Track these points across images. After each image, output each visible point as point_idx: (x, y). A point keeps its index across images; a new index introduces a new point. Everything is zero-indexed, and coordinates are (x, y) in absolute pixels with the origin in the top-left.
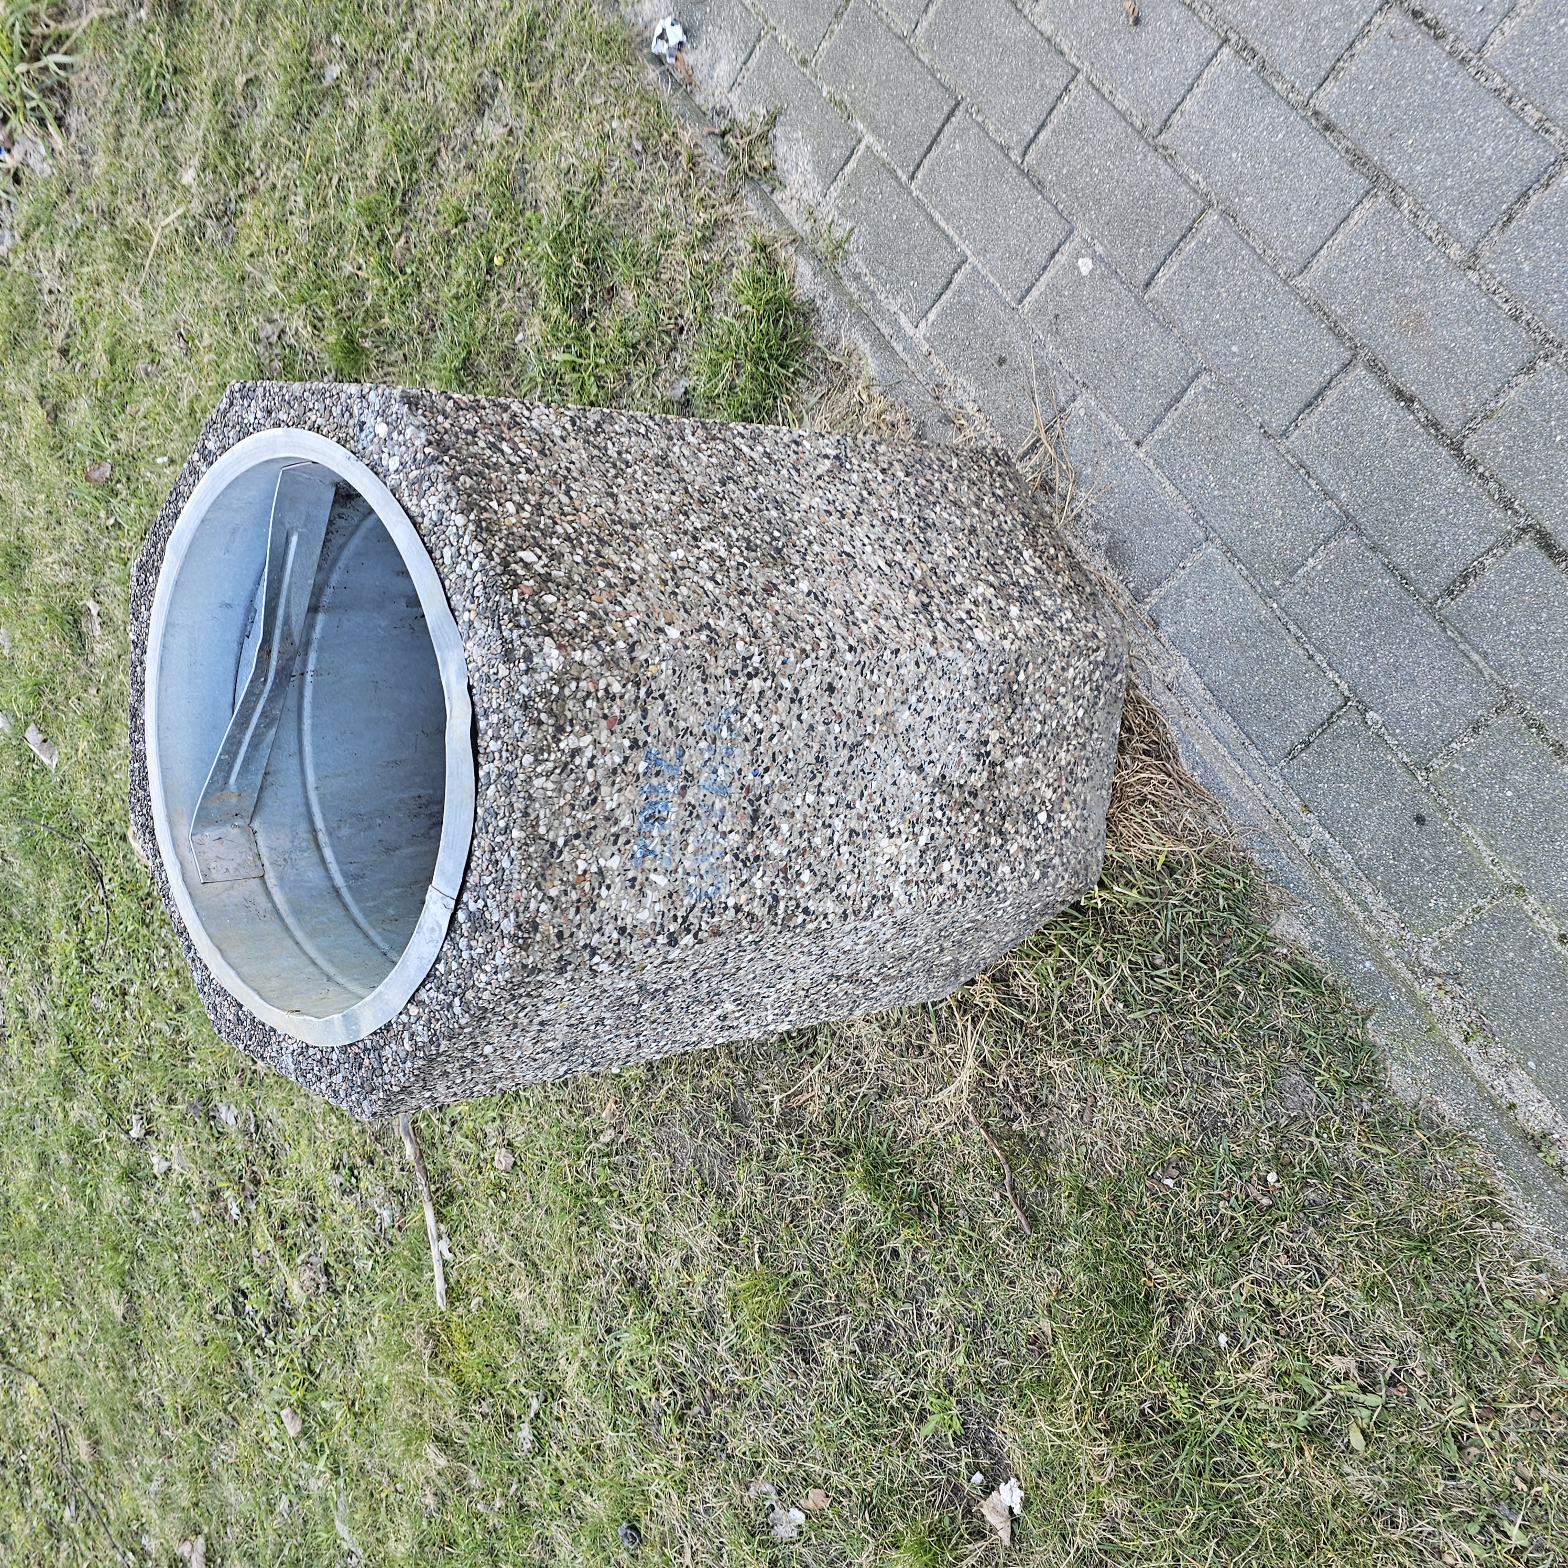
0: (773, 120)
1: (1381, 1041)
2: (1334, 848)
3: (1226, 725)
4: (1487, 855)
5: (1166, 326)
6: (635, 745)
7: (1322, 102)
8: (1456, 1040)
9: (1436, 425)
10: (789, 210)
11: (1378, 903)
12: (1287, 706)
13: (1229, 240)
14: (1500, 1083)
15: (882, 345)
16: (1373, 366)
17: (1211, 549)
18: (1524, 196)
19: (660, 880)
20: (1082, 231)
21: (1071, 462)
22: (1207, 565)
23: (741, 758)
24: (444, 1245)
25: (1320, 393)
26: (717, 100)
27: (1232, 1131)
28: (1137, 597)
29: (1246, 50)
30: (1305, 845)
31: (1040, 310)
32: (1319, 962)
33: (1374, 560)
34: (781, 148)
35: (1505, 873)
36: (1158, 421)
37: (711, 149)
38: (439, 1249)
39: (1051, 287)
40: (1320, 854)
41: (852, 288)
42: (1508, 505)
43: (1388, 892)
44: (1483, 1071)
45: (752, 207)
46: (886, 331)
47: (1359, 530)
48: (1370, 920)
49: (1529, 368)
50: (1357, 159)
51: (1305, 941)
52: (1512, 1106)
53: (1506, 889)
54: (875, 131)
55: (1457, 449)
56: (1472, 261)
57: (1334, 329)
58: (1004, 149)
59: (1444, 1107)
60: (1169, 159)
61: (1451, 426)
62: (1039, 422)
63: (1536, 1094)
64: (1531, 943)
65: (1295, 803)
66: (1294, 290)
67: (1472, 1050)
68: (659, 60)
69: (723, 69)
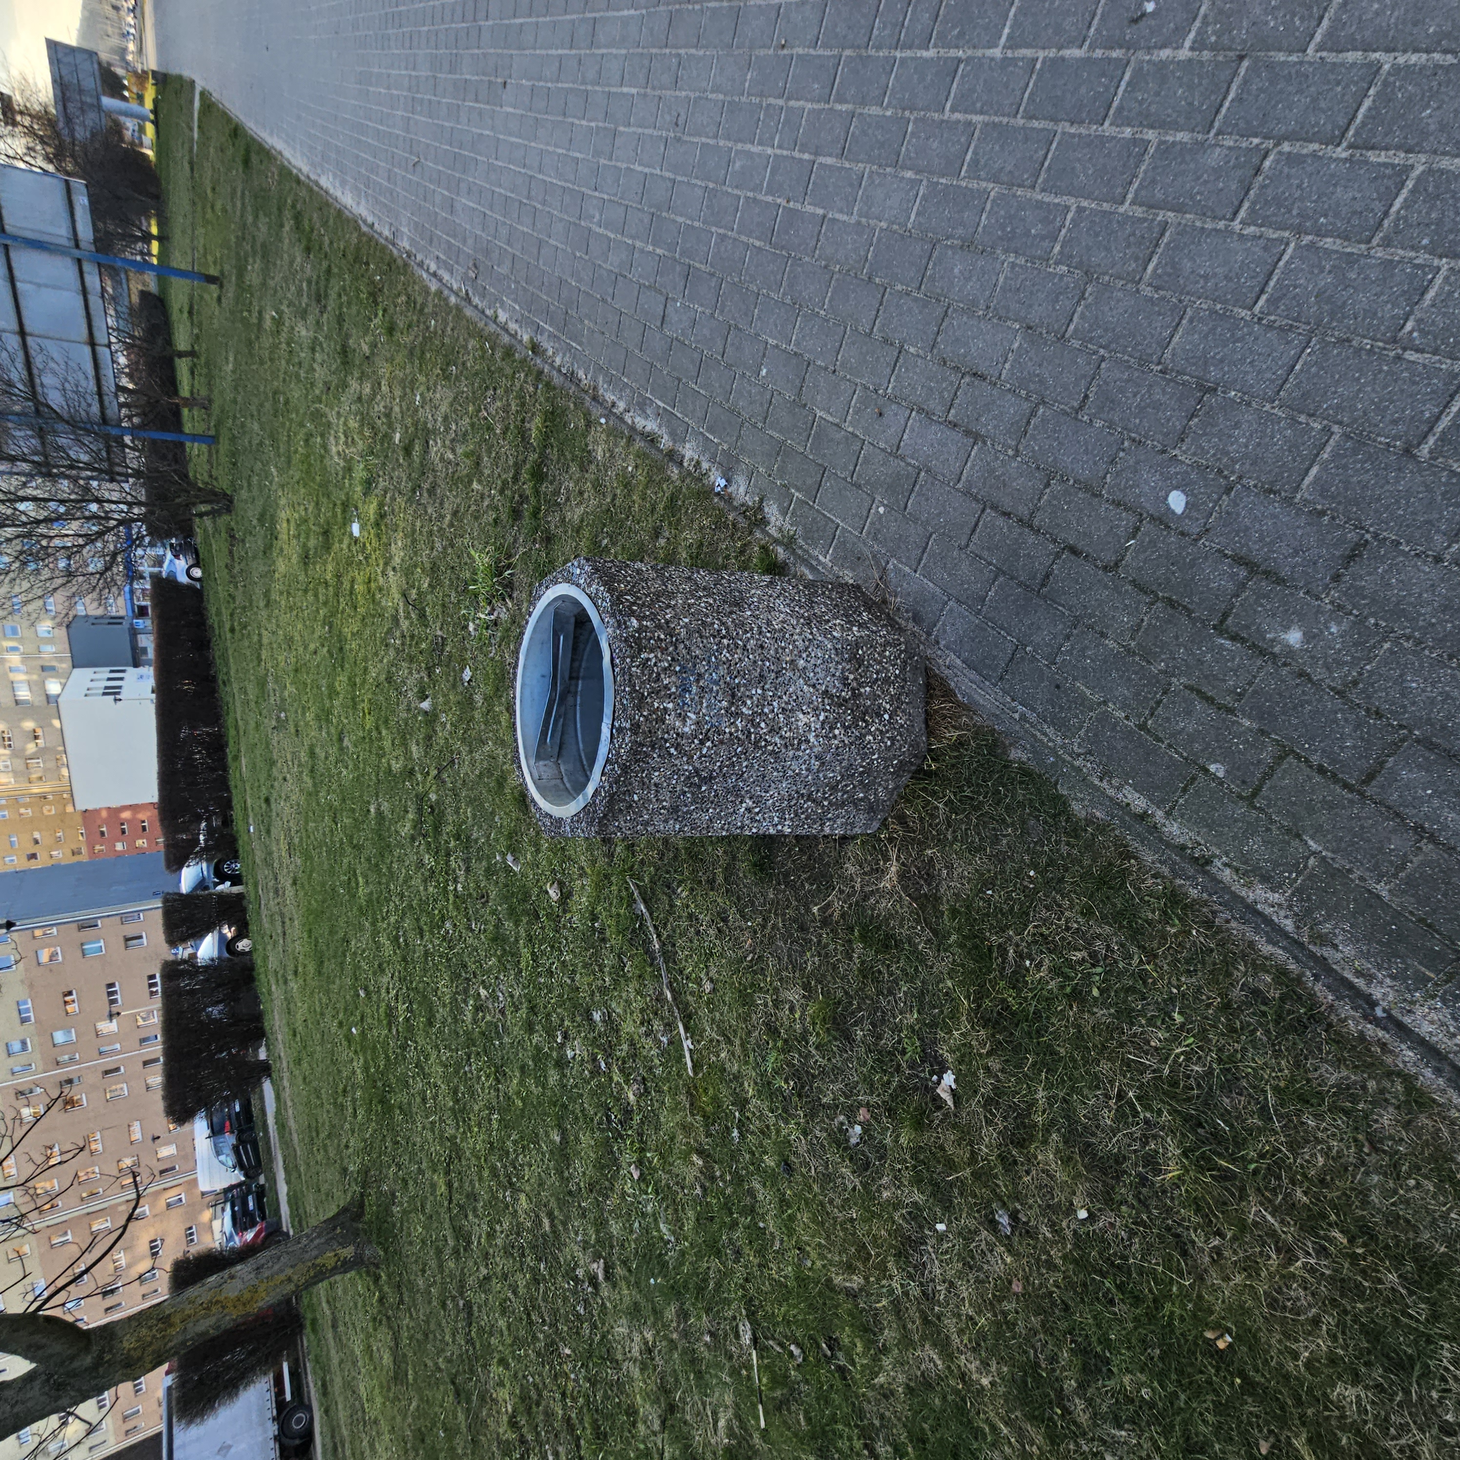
0: (761, 501)
1: (1065, 793)
2: (1029, 714)
3: (973, 675)
4: (1088, 692)
5: (916, 520)
6: (673, 659)
7: (951, 417)
8: (1097, 782)
9: (1021, 520)
10: (773, 531)
11: (1050, 731)
12: (995, 657)
13: (930, 480)
14: (1120, 796)
15: (813, 568)
16: (994, 507)
17: (951, 603)
18: (1028, 423)
19: (693, 716)
20: (878, 498)
21: (892, 588)
22: (951, 610)
23: (722, 671)
24: (689, 1042)
25: (976, 525)
26: (742, 501)
27: (1011, 858)
28: (929, 634)
29: (921, 410)
30: (1016, 716)
31: (869, 533)
32: (1032, 765)
33: (1013, 583)
34: (766, 510)
35: (1097, 698)
36: (921, 560)
37: (740, 519)
38: (687, 1044)
39: (872, 523)
40: (1023, 717)
41: (800, 552)
42: (1055, 541)
43: (1054, 725)
44: (1111, 792)
45: (758, 535)
46: (814, 563)
47: (1004, 573)
48: (1050, 740)
49: (1048, 485)
50: (968, 433)
51: (1024, 758)
52: (1128, 805)
53: (1099, 704)
54: (798, 490)
55: (1031, 527)
56: (1017, 453)
57: (976, 499)
58: (845, 479)
59: (1098, 814)
60: (903, 459)
61: (1026, 519)
62: (877, 576)
63: (1137, 795)
64: (1116, 724)
65: (1008, 699)
66: (958, 490)
67: (1105, 784)
68: (718, 494)
69: (742, 490)
